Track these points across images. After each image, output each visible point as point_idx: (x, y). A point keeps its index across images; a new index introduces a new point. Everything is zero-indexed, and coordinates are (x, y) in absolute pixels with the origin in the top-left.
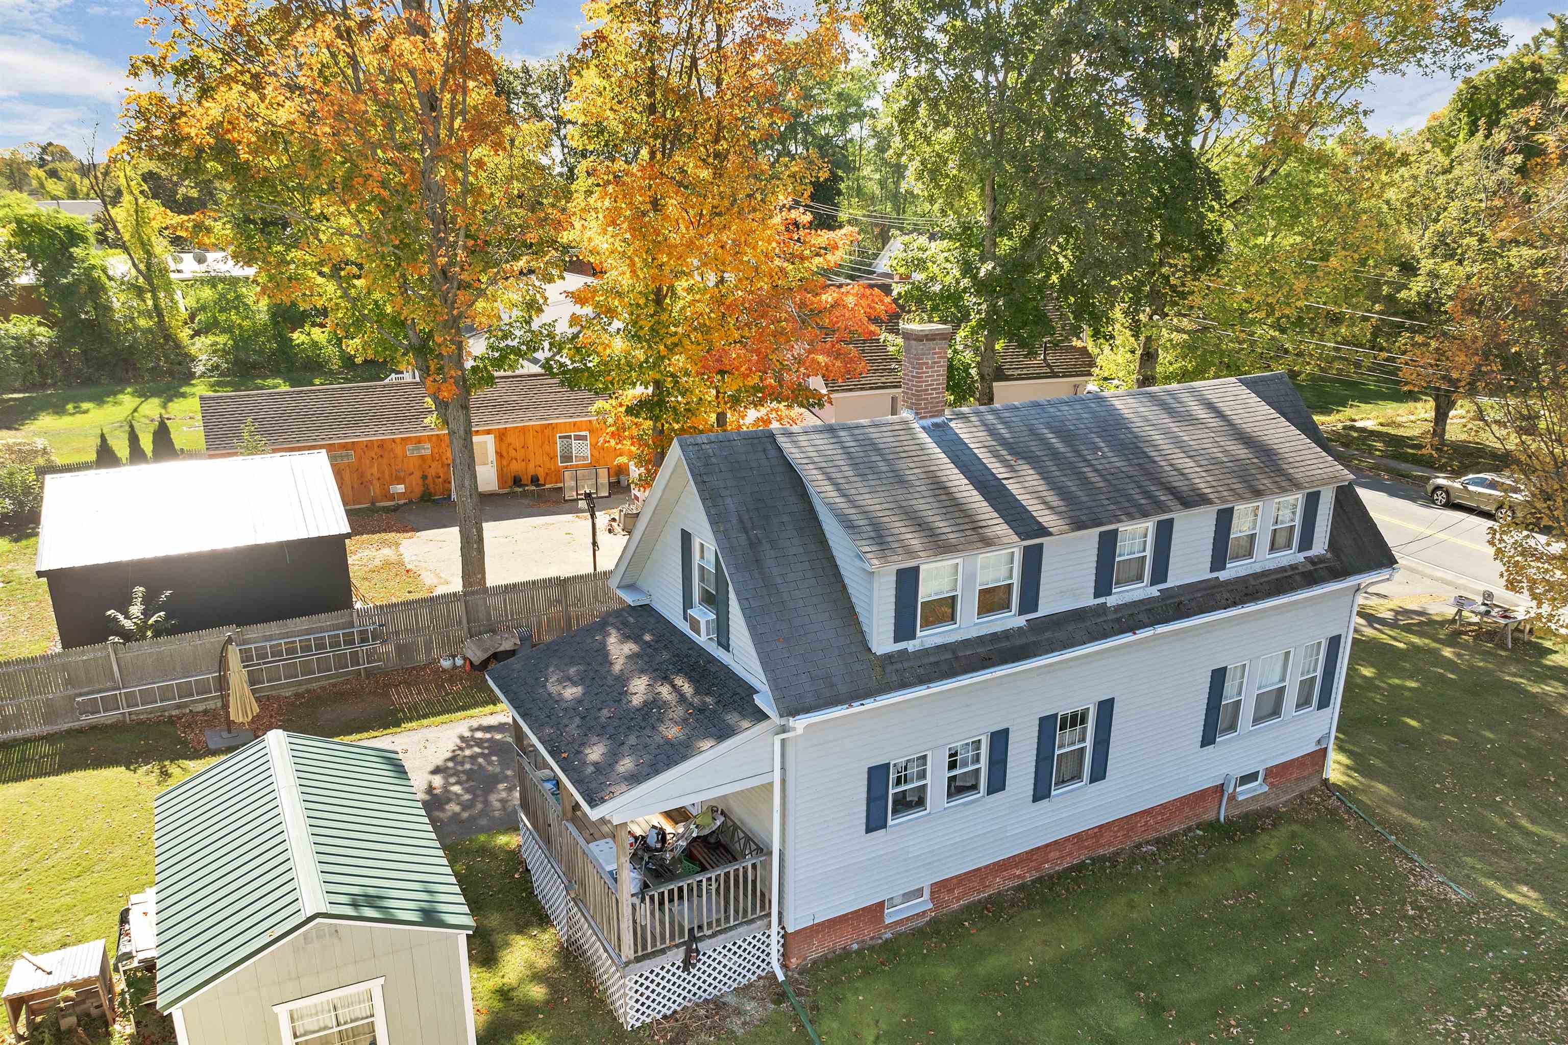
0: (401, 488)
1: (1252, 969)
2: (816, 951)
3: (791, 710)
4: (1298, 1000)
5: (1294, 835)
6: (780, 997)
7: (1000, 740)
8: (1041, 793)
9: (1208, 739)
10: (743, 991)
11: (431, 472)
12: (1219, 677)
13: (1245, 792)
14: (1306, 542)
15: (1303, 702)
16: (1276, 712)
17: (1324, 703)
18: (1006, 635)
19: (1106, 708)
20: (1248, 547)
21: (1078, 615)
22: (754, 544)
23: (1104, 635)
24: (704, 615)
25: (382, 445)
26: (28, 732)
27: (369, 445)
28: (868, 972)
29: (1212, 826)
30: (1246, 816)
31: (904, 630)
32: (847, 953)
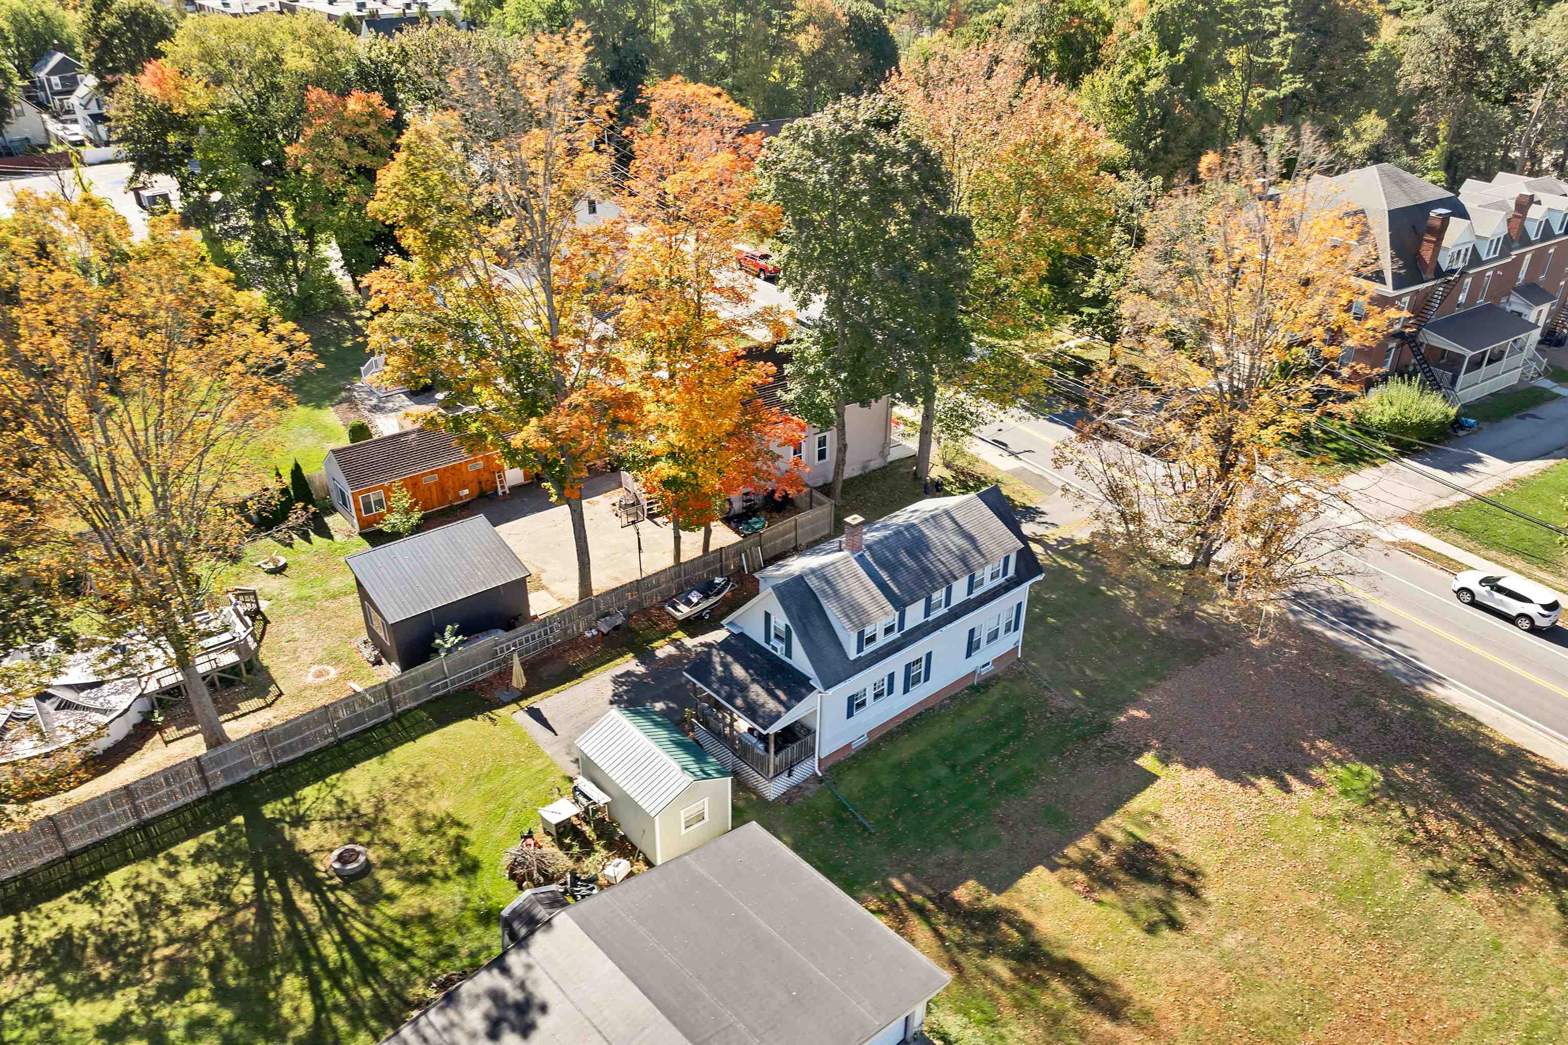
0: (466, 492)
1: (987, 747)
2: (830, 763)
3: (827, 687)
4: (1004, 757)
5: (1005, 687)
6: (821, 780)
7: (891, 677)
8: (906, 691)
9: (968, 655)
10: (806, 781)
11: (484, 478)
12: (972, 632)
13: (984, 671)
14: (1005, 574)
15: (1007, 630)
16: (996, 637)
17: (1016, 629)
18: (894, 641)
19: (929, 655)
20: (981, 582)
21: (918, 628)
22: (804, 626)
23: (928, 633)
24: (781, 646)
25: (453, 467)
26: (408, 706)
27: (446, 469)
28: (850, 768)
29: (972, 687)
30: (986, 680)
31: (860, 649)
32: (840, 762)
